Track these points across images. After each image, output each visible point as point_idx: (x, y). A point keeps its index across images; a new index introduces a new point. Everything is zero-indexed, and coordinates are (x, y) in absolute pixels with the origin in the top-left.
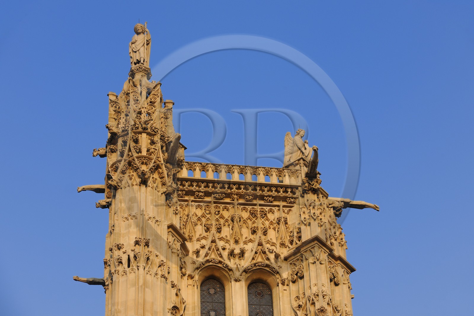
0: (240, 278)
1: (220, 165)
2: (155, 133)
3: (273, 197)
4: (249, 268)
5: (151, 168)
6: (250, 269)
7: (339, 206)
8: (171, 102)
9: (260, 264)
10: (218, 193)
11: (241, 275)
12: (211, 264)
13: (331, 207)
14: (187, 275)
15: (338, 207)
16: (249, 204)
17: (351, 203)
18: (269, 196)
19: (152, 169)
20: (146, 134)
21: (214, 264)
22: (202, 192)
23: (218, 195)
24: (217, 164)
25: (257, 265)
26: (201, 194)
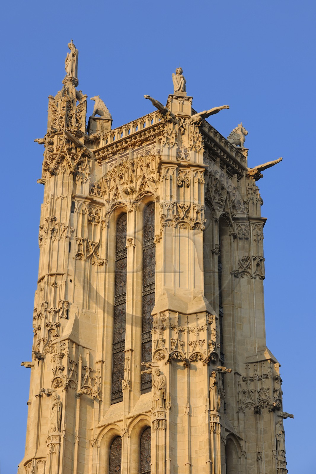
0: (132, 210)
1: (122, 127)
2: (62, 132)
3: (153, 136)
4: (136, 199)
5: (57, 161)
6: (138, 199)
7: (198, 120)
8: (85, 97)
9: (143, 193)
10: (120, 150)
11: (132, 207)
12: (116, 206)
13: (193, 124)
14: (100, 222)
15: (197, 122)
16: (140, 148)
17: (207, 113)
18: (150, 137)
19: (59, 161)
20: (57, 135)
21: (118, 205)
22: (111, 154)
23: (120, 151)
24: (120, 127)
25: (142, 194)
26: (110, 156)
